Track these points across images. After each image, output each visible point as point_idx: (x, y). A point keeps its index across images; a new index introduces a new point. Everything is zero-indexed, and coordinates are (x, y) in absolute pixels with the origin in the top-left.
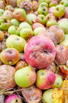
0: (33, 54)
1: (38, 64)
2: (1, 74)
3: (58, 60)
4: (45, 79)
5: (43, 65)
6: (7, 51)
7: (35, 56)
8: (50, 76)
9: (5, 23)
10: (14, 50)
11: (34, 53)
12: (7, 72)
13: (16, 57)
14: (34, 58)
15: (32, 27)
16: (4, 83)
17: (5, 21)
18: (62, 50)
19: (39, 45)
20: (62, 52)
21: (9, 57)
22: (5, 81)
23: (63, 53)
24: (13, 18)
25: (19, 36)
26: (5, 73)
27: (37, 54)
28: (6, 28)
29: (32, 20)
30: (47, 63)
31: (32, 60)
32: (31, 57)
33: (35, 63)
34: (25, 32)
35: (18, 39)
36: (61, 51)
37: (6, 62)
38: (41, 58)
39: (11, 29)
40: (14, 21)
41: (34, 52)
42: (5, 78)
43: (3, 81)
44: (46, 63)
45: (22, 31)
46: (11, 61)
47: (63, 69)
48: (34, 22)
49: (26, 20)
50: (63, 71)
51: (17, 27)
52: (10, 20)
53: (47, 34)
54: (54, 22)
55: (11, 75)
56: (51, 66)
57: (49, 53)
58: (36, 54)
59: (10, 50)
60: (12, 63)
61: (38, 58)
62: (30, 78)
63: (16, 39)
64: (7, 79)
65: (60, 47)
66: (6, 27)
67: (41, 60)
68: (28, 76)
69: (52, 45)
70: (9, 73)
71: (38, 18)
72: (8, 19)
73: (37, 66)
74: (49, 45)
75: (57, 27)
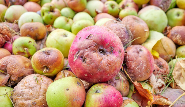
0: (79, 54)
1: (87, 71)
2: (26, 86)
3: (132, 71)
4: (99, 100)
5: (97, 74)
6: (43, 52)
7: (82, 57)
8: (110, 95)
9: (51, 13)
10: (54, 51)
11: (81, 52)
12: (36, 85)
13: (55, 61)
14: (80, 61)
15: (94, 20)
16: (27, 102)
17: (52, 10)
18: (138, 53)
19: (90, 38)
20: (138, 56)
21: (44, 60)
22: (29, 99)
23: (140, 58)
24: (66, 6)
25: (71, 31)
26: (31, 86)
27: (86, 54)
28: (52, 20)
29: (95, 10)
30: (104, 71)
31: (77, 64)
32: (75, 59)
33: (82, 69)
34: (79, 25)
35: (65, 36)
36: (136, 54)
37: (38, 69)
38: (92, 61)
39: (59, 21)
40: (66, 11)
41: (81, 49)
42: (30, 93)
43: (26, 99)
44: (101, 71)
45: (75, 24)
46: (47, 68)
47: (140, 89)
48: (99, 11)
49: (85, 10)
50: (140, 93)
51: (68, 19)
52: (61, 10)
53: (112, 25)
54: (131, 10)
55: (42, 90)
56: (119, 81)
57: (108, 53)
58: (83, 53)
59: (49, 51)
60: (48, 71)
61: (88, 60)
62: (70, 95)
63: (61, 35)
64: (34, 97)
65: (136, 48)
66: (51, 18)
67: (92, 65)
68: (67, 91)
69: (115, 39)
70: (39, 86)
71: (106, 6)
72: (56, 8)
73: (86, 75)
74: (109, 40)
75: (134, 19)
